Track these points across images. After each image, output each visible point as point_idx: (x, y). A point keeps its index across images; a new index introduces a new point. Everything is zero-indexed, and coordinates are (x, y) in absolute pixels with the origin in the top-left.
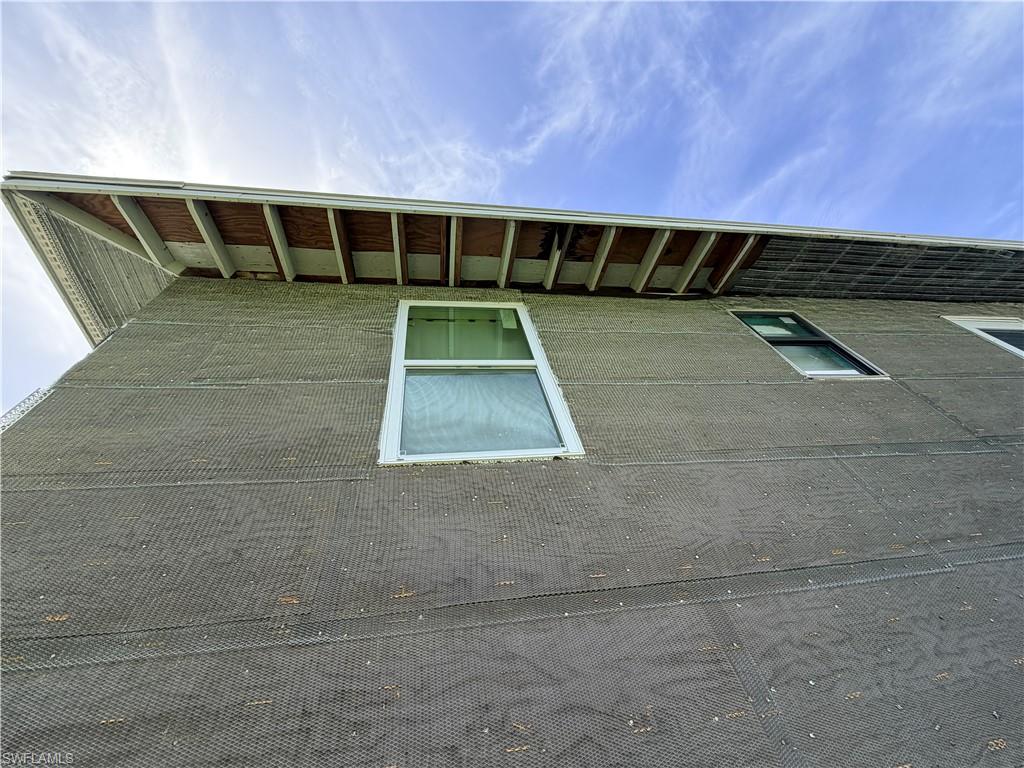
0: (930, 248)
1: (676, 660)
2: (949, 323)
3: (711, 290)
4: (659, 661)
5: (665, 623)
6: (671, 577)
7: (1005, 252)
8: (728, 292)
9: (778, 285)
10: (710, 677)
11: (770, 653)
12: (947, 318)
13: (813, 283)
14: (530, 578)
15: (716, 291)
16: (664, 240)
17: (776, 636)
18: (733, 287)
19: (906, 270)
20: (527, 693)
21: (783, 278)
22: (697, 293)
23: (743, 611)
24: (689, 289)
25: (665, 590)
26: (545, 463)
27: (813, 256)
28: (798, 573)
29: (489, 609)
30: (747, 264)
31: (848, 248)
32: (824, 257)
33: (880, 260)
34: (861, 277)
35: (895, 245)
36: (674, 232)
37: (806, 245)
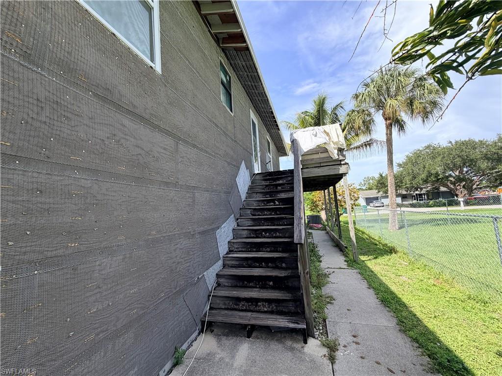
0: (264, 92)
1: (165, 149)
2: (249, 112)
3: (221, 42)
4: (161, 147)
5: (165, 140)
6: (170, 130)
7: (270, 106)
8: (224, 50)
9: (235, 64)
10: (170, 155)
11: (182, 157)
12: (251, 111)
13: (241, 73)
14: (134, 107)
15: (221, 45)
16: (229, 11)
17: (185, 155)
18: (226, 50)
19: (257, 92)
20: (128, 137)
21: (238, 64)
22: (217, 38)
23: (181, 147)
24: (216, 34)
25: (168, 133)
26: (147, 65)
27: (249, 66)
28: (194, 146)
29: (119, 107)
30: (236, 49)
31: (256, 74)
32: (250, 70)
33: (256, 84)
34: (249, 83)
35: (262, 84)
36: (233, 12)
37: (251, 63)
